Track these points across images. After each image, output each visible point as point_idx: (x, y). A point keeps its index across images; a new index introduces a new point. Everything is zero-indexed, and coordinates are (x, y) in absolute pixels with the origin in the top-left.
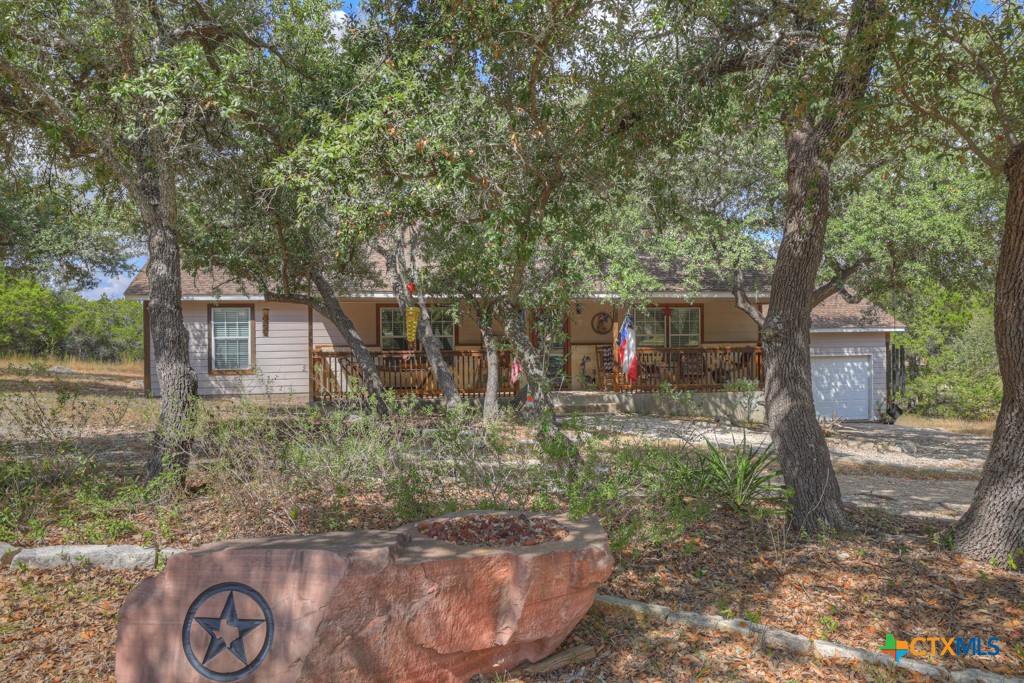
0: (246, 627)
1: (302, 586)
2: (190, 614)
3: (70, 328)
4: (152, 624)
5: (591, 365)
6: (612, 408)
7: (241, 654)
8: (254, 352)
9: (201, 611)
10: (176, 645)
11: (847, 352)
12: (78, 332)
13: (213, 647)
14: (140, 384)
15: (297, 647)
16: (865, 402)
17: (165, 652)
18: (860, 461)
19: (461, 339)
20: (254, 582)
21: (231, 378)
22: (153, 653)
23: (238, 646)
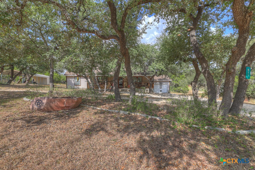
0: (40, 103)
1: (45, 100)
2: (36, 102)
3: (61, 80)
4: (33, 103)
5: (126, 85)
6: (128, 90)
7: (40, 105)
8: (81, 83)
9: (37, 102)
10: (35, 105)
11: (164, 83)
12: (62, 80)
13: (38, 105)
14: (66, 87)
15: (44, 105)
16: (166, 90)
17: (34, 106)
18: (152, 97)
19: (109, 81)
20: (41, 100)
21: (78, 86)
22: (33, 105)
23: (39, 105)
